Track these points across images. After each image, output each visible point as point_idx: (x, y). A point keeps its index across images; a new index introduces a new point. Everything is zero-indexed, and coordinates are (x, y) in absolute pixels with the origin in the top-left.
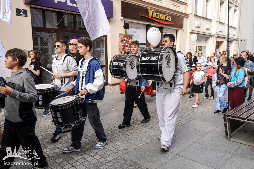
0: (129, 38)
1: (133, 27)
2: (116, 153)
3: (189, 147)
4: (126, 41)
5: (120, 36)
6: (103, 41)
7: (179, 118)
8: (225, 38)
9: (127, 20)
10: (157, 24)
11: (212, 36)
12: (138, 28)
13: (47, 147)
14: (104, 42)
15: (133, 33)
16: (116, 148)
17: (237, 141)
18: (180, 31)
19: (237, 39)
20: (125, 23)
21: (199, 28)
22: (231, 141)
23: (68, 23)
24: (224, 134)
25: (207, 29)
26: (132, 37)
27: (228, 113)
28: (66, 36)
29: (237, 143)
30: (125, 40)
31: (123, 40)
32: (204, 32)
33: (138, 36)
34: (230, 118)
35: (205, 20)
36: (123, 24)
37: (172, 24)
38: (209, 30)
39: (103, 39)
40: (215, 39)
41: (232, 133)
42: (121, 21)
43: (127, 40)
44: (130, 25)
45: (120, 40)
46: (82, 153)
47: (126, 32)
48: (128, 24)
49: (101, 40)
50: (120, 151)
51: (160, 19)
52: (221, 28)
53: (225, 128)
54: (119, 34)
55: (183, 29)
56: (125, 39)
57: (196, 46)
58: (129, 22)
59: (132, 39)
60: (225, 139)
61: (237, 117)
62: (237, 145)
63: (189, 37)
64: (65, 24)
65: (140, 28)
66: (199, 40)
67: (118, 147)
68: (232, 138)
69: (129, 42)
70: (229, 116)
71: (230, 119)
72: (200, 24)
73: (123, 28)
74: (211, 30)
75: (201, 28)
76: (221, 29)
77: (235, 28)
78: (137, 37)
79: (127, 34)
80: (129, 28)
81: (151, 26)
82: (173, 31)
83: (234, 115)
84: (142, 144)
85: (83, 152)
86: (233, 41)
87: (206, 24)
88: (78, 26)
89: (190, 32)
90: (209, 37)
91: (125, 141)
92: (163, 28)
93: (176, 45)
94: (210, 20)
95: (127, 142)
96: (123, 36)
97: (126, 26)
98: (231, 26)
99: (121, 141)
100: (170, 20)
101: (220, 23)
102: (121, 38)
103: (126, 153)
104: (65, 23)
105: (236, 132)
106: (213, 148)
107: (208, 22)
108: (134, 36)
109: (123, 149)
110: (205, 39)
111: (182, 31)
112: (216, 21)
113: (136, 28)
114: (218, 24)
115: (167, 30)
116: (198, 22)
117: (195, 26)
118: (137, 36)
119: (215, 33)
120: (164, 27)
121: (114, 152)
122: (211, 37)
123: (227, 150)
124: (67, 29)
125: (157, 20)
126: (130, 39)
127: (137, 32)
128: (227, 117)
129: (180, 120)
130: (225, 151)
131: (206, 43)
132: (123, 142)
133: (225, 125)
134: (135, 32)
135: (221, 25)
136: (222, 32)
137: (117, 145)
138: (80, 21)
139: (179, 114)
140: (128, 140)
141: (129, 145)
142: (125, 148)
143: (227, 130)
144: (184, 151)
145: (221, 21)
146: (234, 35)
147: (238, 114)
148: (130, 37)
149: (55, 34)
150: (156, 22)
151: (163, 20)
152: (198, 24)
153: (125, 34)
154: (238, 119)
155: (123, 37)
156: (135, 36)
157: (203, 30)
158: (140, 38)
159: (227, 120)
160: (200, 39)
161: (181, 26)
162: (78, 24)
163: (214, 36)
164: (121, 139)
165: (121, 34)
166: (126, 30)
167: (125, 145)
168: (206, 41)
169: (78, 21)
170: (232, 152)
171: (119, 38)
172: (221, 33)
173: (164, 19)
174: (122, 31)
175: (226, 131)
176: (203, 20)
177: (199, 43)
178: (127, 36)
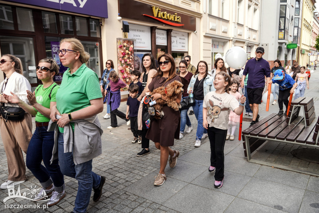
0: (129, 44)
1: (135, 30)
2: (115, 187)
3: (204, 173)
4: (126, 47)
5: (118, 41)
6: (97, 47)
7: (192, 140)
8: (244, 42)
9: (127, 21)
10: (164, 25)
11: (230, 40)
12: (140, 31)
13: (25, 186)
14: (98, 49)
15: (135, 38)
16: (116, 181)
17: (257, 161)
18: (192, 35)
19: (258, 44)
20: (124, 24)
21: (215, 30)
22: (250, 163)
23: (50, 24)
24: (243, 155)
25: (223, 32)
26: (133, 42)
27: (247, 130)
28: (48, 41)
29: (258, 165)
30: (124, 46)
31: (123, 45)
32: (220, 35)
33: (141, 41)
34: (249, 135)
35: (221, 21)
36: (121, 26)
37: (182, 26)
38: (226, 33)
39: (97, 45)
40: (233, 44)
41: (252, 153)
42: (118, 22)
43: (128, 46)
44: (130, 28)
45: (118, 46)
46: (72, 190)
47: (125, 36)
48: (128, 26)
49: (94, 46)
50: (120, 184)
51: (168, 20)
52: (239, 30)
53: (244, 148)
54: (117, 39)
55: (196, 31)
56: (125, 44)
57: (212, 53)
58: (129, 23)
59: (133, 45)
60: (244, 161)
61: (256, 135)
62: (258, 167)
63: (203, 42)
64: (46, 27)
65: (143, 31)
66: (214, 45)
67: (118, 179)
68: (251, 160)
69: (130, 48)
70: (248, 134)
71: (249, 137)
72: (215, 26)
73: (122, 31)
74: (228, 33)
75: (217, 30)
76: (240, 32)
77: (256, 31)
78: (140, 43)
79: (127, 38)
80: (130, 31)
81: (157, 28)
82: (184, 34)
83: (254, 132)
84: (148, 174)
85: (73, 188)
86: (254, 46)
87: (222, 26)
88: (64, 28)
89: (204, 36)
90: (227, 42)
91: (126, 171)
92: (172, 31)
93: (187, 51)
94: (227, 21)
95: (130, 173)
96: (122, 41)
97: (126, 29)
98: (251, 28)
99: (121, 171)
100: (180, 21)
101: (238, 24)
102: (120, 43)
103: (128, 185)
104: (46, 25)
105: (256, 151)
106: (231, 173)
107: (224, 23)
108: (135, 40)
109: (124, 181)
110: (222, 44)
111: (194, 34)
112: (234, 23)
113: (138, 31)
114: (237, 26)
115: (176, 33)
116: (213, 23)
117: (210, 28)
118: (139, 41)
119: (233, 36)
120: (172, 29)
121: (112, 186)
122: (229, 42)
123: (246, 173)
124: (49, 32)
125: (164, 21)
126: (131, 45)
127: (139, 36)
128: (246, 135)
129: (193, 142)
130: (244, 174)
131: (223, 49)
132: (124, 173)
133: (244, 144)
134: (137, 36)
135: (240, 27)
136: (241, 35)
137: (116, 176)
138: (67, 23)
139: (193, 135)
140: (131, 169)
141: (132, 176)
142: (127, 179)
143: (246, 150)
144: (197, 178)
145: (239, 23)
146: (254, 39)
147: (257, 131)
148: (131, 42)
149: (32, 38)
150: (162, 23)
151: (171, 21)
152: (213, 26)
153: (124, 38)
154: (257, 137)
155: (122, 43)
156: (137, 41)
157: (219, 33)
158: (143, 43)
159: (246, 138)
160: (216, 44)
161: (193, 29)
162: (64, 26)
163: (232, 40)
164: (121, 169)
165: (120, 39)
166: (126, 33)
167: (126, 176)
168: (223, 46)
169: (64, 22)
170: (252, 175)
171: (117, 43)
172: (239, 37)
173: (173, 20)
174: (120, 34)
175: (245, 152)
176: (219, 21)
177: (215, 49)
178: (127, 41)
